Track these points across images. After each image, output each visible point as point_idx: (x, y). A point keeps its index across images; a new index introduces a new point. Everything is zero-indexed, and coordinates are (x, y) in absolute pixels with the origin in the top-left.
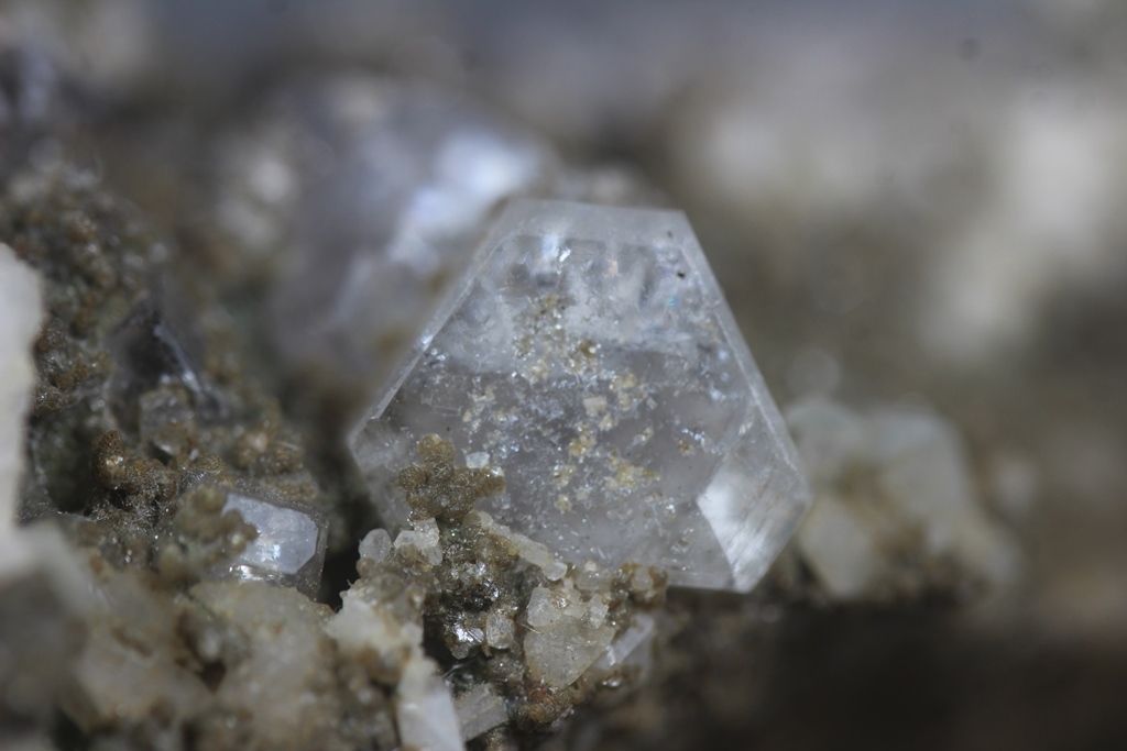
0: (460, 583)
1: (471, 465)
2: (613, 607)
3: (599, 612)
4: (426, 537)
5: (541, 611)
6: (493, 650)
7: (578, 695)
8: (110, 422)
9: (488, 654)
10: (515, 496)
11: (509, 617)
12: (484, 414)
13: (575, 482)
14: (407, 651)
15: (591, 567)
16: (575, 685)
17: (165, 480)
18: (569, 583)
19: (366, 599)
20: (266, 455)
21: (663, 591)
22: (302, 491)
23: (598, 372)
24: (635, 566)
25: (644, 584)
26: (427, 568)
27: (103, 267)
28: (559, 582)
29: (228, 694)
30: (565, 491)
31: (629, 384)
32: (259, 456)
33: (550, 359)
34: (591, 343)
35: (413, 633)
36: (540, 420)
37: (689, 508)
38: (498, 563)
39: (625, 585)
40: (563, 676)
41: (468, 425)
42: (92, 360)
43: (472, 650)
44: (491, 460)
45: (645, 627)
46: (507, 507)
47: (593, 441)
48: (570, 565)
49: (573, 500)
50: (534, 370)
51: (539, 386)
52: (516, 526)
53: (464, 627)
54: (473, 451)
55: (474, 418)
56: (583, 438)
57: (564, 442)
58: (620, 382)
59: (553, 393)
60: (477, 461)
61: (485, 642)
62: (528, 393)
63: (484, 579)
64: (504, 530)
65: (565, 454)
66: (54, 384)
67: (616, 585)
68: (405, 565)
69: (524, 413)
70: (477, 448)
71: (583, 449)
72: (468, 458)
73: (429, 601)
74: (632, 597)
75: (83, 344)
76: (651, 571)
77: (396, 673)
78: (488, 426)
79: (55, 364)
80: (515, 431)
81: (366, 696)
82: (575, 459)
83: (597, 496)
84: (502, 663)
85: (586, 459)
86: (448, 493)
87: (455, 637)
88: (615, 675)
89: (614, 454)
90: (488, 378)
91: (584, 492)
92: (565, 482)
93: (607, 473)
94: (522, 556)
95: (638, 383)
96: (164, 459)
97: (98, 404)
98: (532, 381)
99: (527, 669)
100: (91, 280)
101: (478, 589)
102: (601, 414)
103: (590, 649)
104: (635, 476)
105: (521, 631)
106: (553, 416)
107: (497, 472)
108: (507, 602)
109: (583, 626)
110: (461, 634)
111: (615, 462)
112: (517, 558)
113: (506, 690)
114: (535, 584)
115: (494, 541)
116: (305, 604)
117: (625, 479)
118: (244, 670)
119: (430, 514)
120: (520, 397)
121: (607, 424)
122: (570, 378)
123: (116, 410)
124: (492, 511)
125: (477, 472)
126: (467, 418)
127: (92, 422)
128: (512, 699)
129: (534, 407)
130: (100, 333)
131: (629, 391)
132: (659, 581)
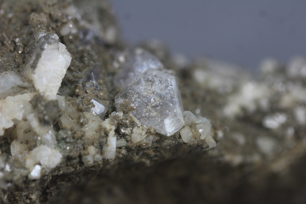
0: (124, 123)
1: (131, 105)
2: (146, 133)
3: (144, 133)
4: (120, 114)
5: (135, 130)
6: (127, 134)
7: (138, 145)
8: (81, 85)
9: (125, 134)
10: (137, 112)
11: (130, 130)
12: (135, 98)
13: (146, 112)
14: (111, 130)
15: (145, 126)
16: (137, 143)
17: (85, 96)
18: (141, 127)
19: (108, 121)
20: (102, 96)
21: (155, 132)
22: (106, 103)
23: (154, 97)
24: (152, 127)
25: (152, 130)
26: (120, 119)
27: (86, 62)
28: (140, 127)
29: (83, 129)
30: (144, 113)
31: (159, 100)
32: (101, 96)
33: (148, 93)
34: (154, 92)
35: (114, 128)
36: (143, 101)
37: (162, 121)
38: (131, 121)
39: (149, 130)
40: (136, 141)
41: (132, 99)
42: (80, 75)
43: (123, 133)
44: (134, 106)
45: (151, 137)
46: (135, 113)
47: (151, 107)
48: (142, 125)
49: (145, 115)
50: (145, 94)
51: (145, 96)
52: (135, 117)
53: (123, 129)
54: (132, 103)
55: (134, 98)
56: (149, 106)
57: (146, 106)
58: (158, 99)
59: (147, 98)
60: (132, 105)
61: (126, 132)
62: (143, 97)
63: (128, 123)
64: (133, 117)
65: (146, 108)
66: (73, 77)
67: (148, 129)
68: (116, 118)
69: (141, 100)
70: (133, 103)
71: (149, 107)
72: (131, 104)
73: (118, 124)
74: (150, 132)
75: (80, 73)
76: (154, 129)
77: (109, 132)
78: (135, 100)
79: (74, 74)
80: (139, 102)
81: (103, 134)
82: (147, 109)
83: (149, 115)
84: (127, 137)
85: (149, 109)
86: (126, 108)
87: (121, 130)
88: (144, 143)
89: (153, 110)
90: (137, 93)
91: (147, 114)
92: (145, 112)
93: (151, 112)
94: (135, 121)
95: (160, 100)
96: (87, 93)
97: (80, 82)
98: (144, 95)
99: (131, 139)
100: (84, 63)
101: (126, 124)
102: (153, 103)
103: (141, 138)
104: (156, 114)
105: (132, 133)
106: (146, 101)
107: (135, 108)
108: (131, 127)
109: (141, 134)
110: (122, 131)
111: (153, 111)
112: (134, 121)
113: (127, 141)
114: (136, 126)
115: (131, 117)
116: (99, 119)
117: (154, 114)
118: (86, 126)
119: (122, 111)
120: (141, 97)
121: (153, 105)
122: (150, 96)
123: (82, 84)
124: (133, 113)
125: (132, 107)
126: (133, 98)
127: (78, 84)
128: (128, 143)
129: (143, 99)
130: (83, 71)
131: (158, 101)
132: (155, 131)
